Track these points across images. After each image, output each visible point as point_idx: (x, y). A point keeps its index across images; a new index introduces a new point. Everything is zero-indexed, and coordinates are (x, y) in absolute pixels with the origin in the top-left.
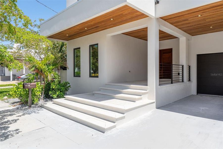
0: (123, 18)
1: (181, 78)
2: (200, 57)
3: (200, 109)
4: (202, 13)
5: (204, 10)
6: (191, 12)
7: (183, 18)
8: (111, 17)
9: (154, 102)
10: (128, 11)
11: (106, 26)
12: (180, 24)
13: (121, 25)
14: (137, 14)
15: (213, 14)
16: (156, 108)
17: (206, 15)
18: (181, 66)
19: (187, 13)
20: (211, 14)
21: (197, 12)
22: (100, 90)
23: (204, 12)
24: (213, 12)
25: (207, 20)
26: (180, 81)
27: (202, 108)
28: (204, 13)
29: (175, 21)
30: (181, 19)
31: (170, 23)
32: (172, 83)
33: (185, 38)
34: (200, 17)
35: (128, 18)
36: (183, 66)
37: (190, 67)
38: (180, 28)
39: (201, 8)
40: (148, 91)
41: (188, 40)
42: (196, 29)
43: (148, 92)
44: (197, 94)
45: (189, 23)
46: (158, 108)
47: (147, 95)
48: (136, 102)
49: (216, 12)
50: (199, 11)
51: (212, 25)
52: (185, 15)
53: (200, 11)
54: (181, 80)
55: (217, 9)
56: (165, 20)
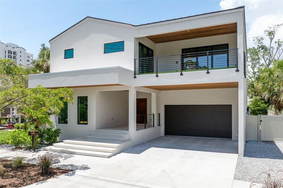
1: (153, 124)
2: (167, 107)
18: (153, 115)
22: (91, 135)
32: (145, 128)
33: (155, 94)
36: (154, 114)
37: (159, 114)
40: (129, 135)
44: (165, 136)
54: (152, 126)
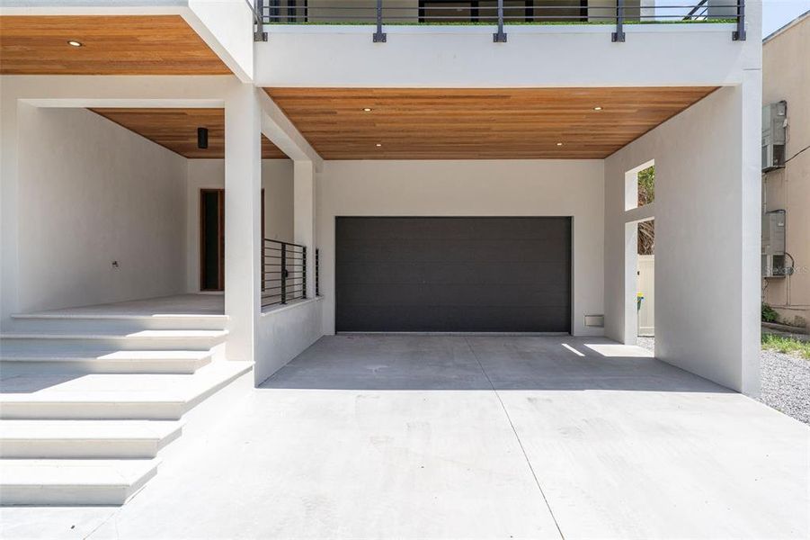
0: (129, 53)
1: (300, 288)
3: (371, 371)
4: (377, 104)
5: (383, 98)
6: (355, 94)
7: (323, 106)
8: (76, 33)
9: (251, 368)
10: (166, 36)
11: (26, 62)
12: (310, 118)
13: (101, 74)
14: (194, 53)
15: (398, 112)
16: (256, 387)
17: (384, 112)
18: (301, 249)
19: (342, 94)
20: (394, 112)
21: (366, 98)
23: (381, 104)
24: (399, 110)
25: (378, 125)
26: (296, 295)
27: (374, 368)
28: (379, 106)
29: (299, 108)
30: (318, 107)
31: (284, 110)
32: (283, 302)
33: (311, 163)
34: (368, 114)
35: (150, 59)
36: (304, 249)
37: (317, 251)
38: (302, 132)
39: (380, 91)
40: (226, 332)
41: (317, 170)
42: (344, 141)
43: (226, 335)
44: (336, 334)
45: (333, 123)
46: (260, 385)
47: (222, 346)
48: (197, 371)
49: (404, 110)
50: (371, 97)
51: (384, 141)
52: (335, 98)
53: (375, 98)
54: (300, 294)
55: (410, 104)
56: (274, 98)
